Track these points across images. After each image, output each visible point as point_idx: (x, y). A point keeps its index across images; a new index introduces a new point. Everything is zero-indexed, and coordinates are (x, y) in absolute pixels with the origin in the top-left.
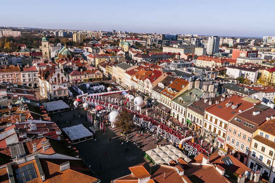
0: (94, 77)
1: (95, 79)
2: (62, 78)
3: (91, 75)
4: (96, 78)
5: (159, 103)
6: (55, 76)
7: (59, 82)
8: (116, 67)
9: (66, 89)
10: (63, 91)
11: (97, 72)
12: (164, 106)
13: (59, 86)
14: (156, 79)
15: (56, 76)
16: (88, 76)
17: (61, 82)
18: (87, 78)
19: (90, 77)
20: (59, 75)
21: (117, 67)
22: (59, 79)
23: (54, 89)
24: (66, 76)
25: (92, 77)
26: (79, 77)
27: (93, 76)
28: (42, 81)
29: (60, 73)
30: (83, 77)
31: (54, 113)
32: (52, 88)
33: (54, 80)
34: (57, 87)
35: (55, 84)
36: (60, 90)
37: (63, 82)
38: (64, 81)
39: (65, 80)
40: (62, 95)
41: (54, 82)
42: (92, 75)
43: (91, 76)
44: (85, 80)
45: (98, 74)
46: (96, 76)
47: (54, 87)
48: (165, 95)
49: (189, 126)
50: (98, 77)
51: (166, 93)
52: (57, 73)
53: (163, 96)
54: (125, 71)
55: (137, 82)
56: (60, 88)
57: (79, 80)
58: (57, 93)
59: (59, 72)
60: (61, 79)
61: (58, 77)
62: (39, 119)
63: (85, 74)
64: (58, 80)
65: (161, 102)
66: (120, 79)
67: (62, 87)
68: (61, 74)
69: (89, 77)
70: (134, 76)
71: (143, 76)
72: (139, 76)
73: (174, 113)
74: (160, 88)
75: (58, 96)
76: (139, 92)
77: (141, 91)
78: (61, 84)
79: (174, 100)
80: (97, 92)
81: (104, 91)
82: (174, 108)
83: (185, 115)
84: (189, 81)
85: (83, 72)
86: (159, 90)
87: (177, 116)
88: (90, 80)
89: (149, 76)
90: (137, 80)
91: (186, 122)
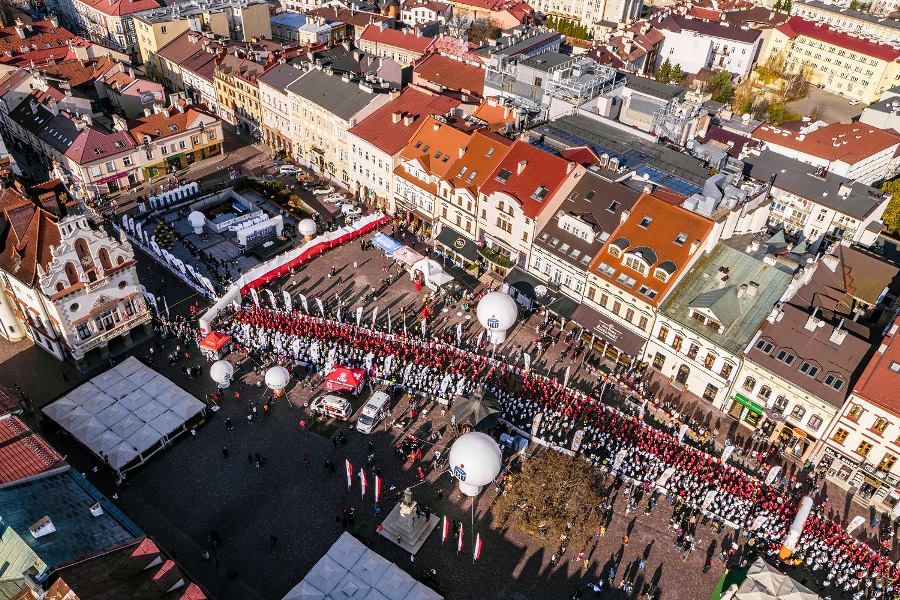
0: (189, 147)
1: (192, 154)
2: (103, 254)
3: (172, 142)
4: (197, 148)
5: (577, 305)
6: (63, 260)
7: (92, 277)
8: (286, 94)
9: (133, 296)
10: (121, 310)
11: (196, 124)
12: (609, 321)
13: (98, 296)
14: (544, 196)
15: (73, 257)
16: (159, 147)
18: (158, 158)
19: (169, 150)
20: (81, 247)
21: (290, 93)
22: (87, 263)
23: (75, 317)
24: (118, 240)
25: (179, 151)
26: (118, 164)
27: (182, 145)
29: (86, 233)
30: (138, 158)
31: (143, 461)
32: (63, 314)
33: (63, 277)
34: (88, 302)
35: (76, 292)
36: (104, 313)
37: (110, 273)
38: (114, 264)
39: (120, 260)
40: (123, 328)
41: (67, 287)
42: (179, 140)
43: (173, 146)
44: (150, 168)
45: (202, 130)
46: (195, 143)
47: (74, 307)
48: (613, 280)
49: (743, 418)
50: (205, 141)
51: (617, 274)
52: (67, 240)
53: (601, 282)
54: (350, 125)
55: (432, 189)
56: (102, 300)
57: (123, 174)
58: (93, 326)
59: (81, 234)
60: (98, 264)
61: (80, 259)
63: (146, 142)
64: (85, 268)
65: (588, 302)
66: (316, 150)
67: (114, 293)
68: (93, 238)
69: (164, 151)
70: (408, 157)
71: (459, 164)
72: (433, 160)
73: (661, 357)
74: (575, 242)
75: (106, 336)
76: (448, 235)
77: (461, 231)
78: (107, 282)
79: (664, 310)
80: (257, 251)
81: (289, 244)
82: (662, 338)
83: (731, 378)
84: (697, 211)
85: (130, 134)
86: (570, 251)
87: (680, 371)
88: (174, 162)
89: (502, 174)
90: (428, 177)
91: (731, 401)
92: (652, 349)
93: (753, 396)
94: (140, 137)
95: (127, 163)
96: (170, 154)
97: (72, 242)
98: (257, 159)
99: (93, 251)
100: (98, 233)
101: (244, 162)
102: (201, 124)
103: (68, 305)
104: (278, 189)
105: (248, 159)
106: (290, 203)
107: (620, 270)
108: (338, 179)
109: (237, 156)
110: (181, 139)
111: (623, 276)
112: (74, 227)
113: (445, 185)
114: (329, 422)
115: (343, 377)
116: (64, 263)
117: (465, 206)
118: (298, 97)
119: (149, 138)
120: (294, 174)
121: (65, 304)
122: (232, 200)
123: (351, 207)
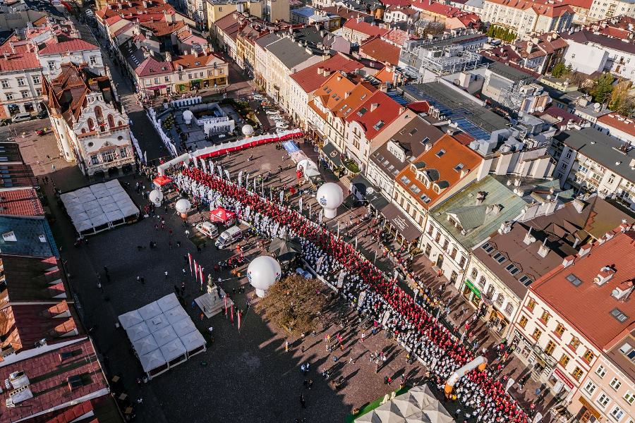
0: (206, 77)
1: (207, 81)
2: (110, 118)
3: (195, 72)
4: (211, 78)
5: (388, 203)
7: (103, 129)
8: (265, 51)
9: (125, 146)
10: (117, 152)
11: (212, 63)
12: (403, 217)
13: (104, 141)
14: (381, 127)
15: (93, 116)
16: (187, 74)
17: (107, 128)
18: (186, 80)
19: (193, 76)
20: (98, 111)
21: (267, 51)
22: (100, 121)
23: (90, 150)
24: (120, 111)
25: (199, 78)
26: (161, 80)
27: (202, 75)
28: (56, 120)
29: (102, 104)
30: (174, 78)
31: (95, 232)
32: (84, 146)
33: (86, 126)
34: (99, 143)
35: (93, 135)
36: (108, 151)
37: (113, 129)
38: (116, 125)
39: (120, 123)
40: (118, 162)
41: (88, 132)
42: (198, 72)
43: (196, 74)
44: (181, 86)
45: (215, 67)
46: (209, 73)
47: (91, 144)
48: (407, 188)
49: (471, 299)
50: (216, 74)
51: (411, 184)
52: (91, 105)
53: (401, 189)
54: (291, 72)
55: (324, 116)
56: (107, 144)
57: (164, 86)
58: (100, 158)
59: (99, 104)
60: (106, 121)
61: (97, 117)
62: (39, 345)
63: (180, 70)
64: (99, 123)
65: (394, 202)
66: (275, 87)
67: (114, 141)
68: (105, 107)
69: (190, 77)
70: (316, 94)
71: (344, 102)
72: (331, 98)
73: (429, 247)
74: (393, 160)
75: (106, 165)
76: (330, 148)
77: (336, 146)
78: (110, 134)
79: (432, 212)
80: (213, 139)
81: (234, 138)
82: (430, 233)
83: (464, 268)
84: (479, 151)
85: (172, 64)
86: (389, 165)
87: (439, 259)
88: (196, 85)
89: (362, 111)
90: (324, 109)
91: (464, 285)
92: (425, 240)
93: (476, 283)
94: (177, 66)
95: (167, 80)
96: (194, 79)
97: (93, 107)
98: (245, 90)
99: (105, 115)
100: (108, 105)
101: (237, 90)
102: (215, 64)
103: (87, 142)
104: (244, 107)
105: (239, 89)
106: (248, 116)
107: (414, 182)
108: (284, 107)
109: (234, 86)
110: (201, 71)
111: (414, 186)
112: (95, 99)
113: (331, 115)
114: (202, 238)
115: (220, 213)
116: (88, 117)
117: (339, 130)
118: (271, 54)
119: (182, 68)
120: (261, 101)
121: (86, 141)
122: (215, 109)
123: (282, 124)
